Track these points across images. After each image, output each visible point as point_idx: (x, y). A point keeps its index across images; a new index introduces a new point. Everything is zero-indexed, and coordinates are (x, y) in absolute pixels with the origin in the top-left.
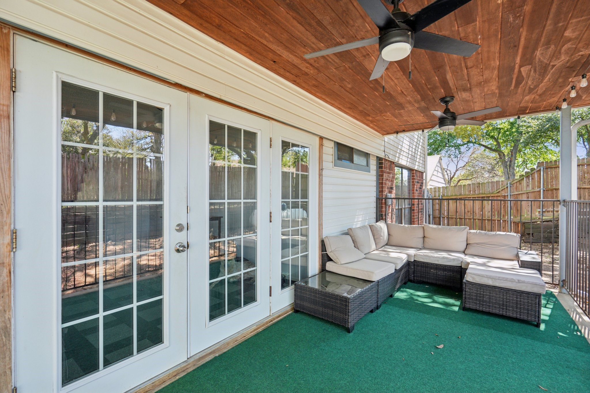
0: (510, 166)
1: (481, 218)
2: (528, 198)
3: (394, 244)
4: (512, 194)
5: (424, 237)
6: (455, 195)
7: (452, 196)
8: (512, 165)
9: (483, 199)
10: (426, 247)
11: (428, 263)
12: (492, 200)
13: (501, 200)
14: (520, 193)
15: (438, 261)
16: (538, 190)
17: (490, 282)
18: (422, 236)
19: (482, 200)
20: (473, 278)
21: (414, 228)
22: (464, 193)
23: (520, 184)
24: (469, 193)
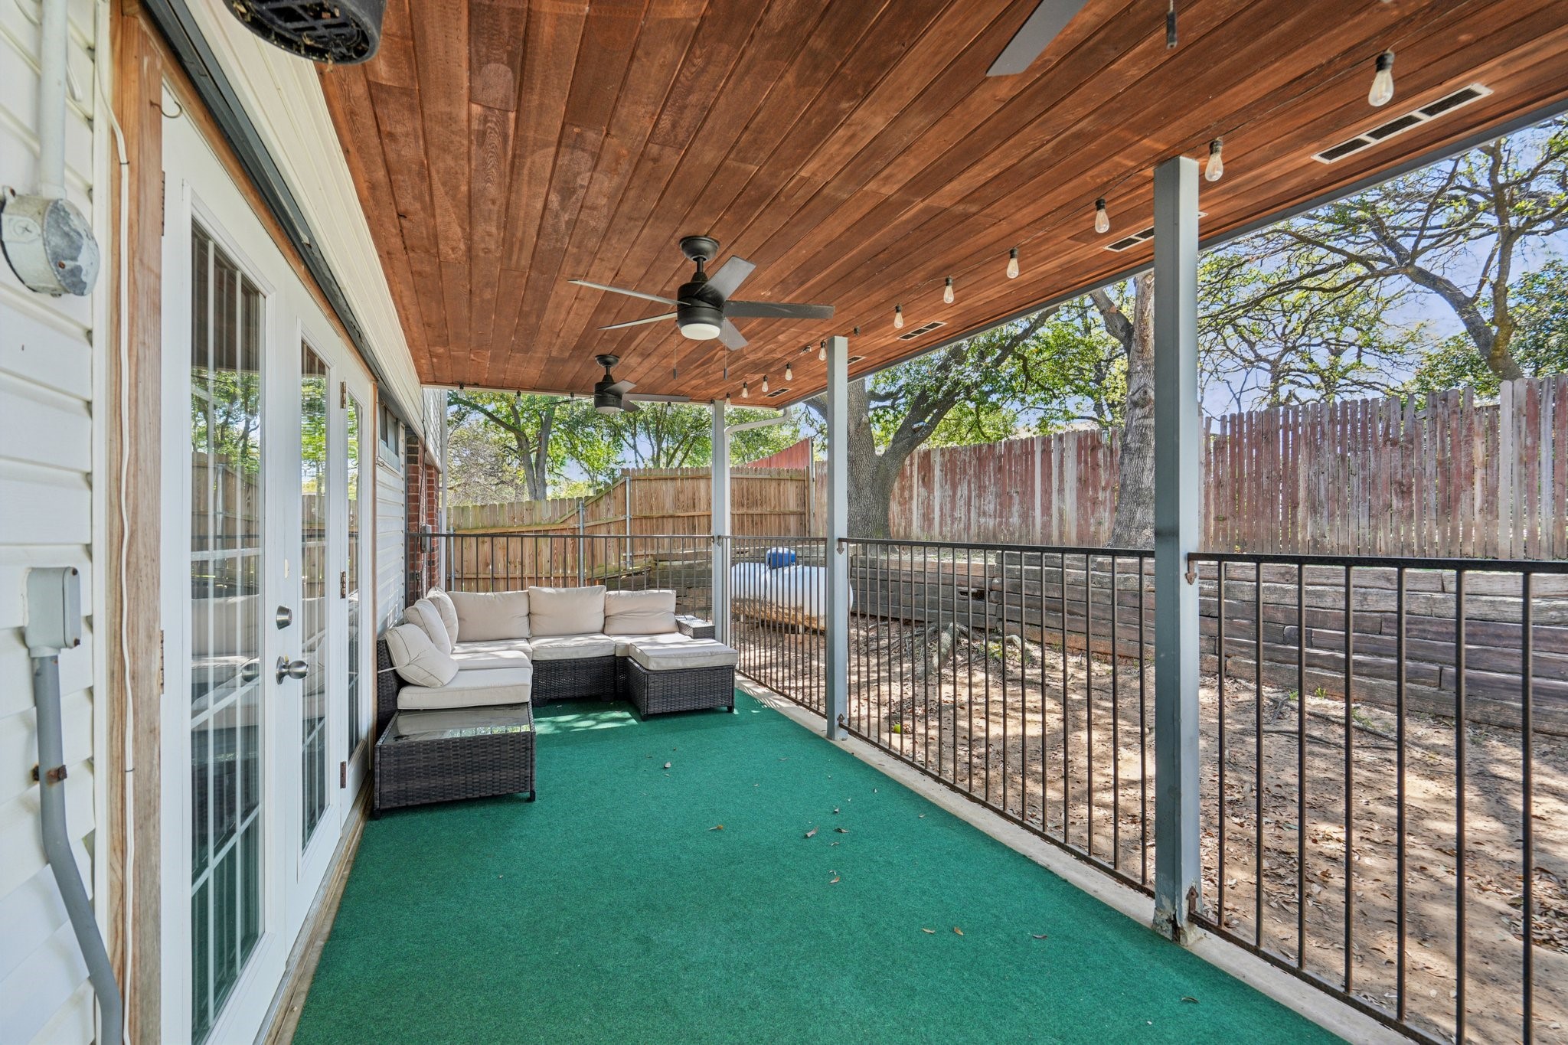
0: (537, 465)
1: (534, 575)
2: (609, 532)
3: (471, 638)
4: (586, 525)
5: (529, 614)
6: (483, 527)
7: (477, 528)
8: (541, 464)
9: (538, 535)
10: (536, 633)
11: (559, 661)
12: (551, 537)
13: (565, 537)
14: (597, 523)
15: (577, 652)
16: (623, 518)
17: (680, 664)
18: (526, 612)
19: (536, 537)
20: (658, 663)
21: (509, 597)
22: (505, 522)
23: (598, 506)
24: (511, 523)
